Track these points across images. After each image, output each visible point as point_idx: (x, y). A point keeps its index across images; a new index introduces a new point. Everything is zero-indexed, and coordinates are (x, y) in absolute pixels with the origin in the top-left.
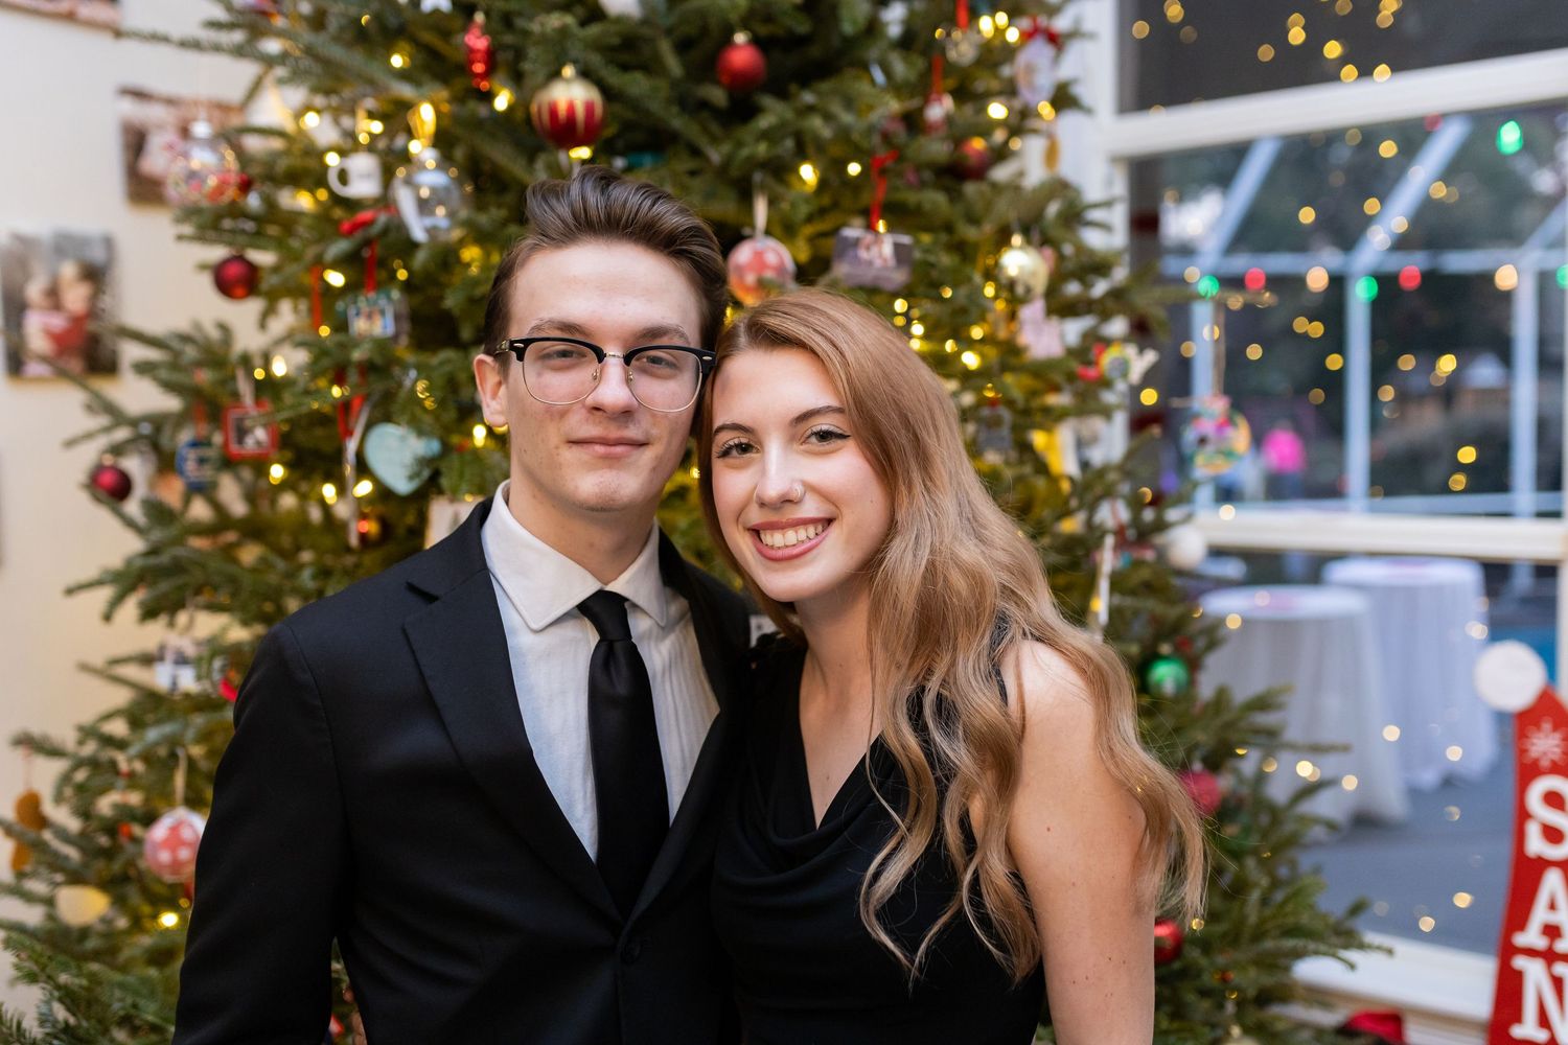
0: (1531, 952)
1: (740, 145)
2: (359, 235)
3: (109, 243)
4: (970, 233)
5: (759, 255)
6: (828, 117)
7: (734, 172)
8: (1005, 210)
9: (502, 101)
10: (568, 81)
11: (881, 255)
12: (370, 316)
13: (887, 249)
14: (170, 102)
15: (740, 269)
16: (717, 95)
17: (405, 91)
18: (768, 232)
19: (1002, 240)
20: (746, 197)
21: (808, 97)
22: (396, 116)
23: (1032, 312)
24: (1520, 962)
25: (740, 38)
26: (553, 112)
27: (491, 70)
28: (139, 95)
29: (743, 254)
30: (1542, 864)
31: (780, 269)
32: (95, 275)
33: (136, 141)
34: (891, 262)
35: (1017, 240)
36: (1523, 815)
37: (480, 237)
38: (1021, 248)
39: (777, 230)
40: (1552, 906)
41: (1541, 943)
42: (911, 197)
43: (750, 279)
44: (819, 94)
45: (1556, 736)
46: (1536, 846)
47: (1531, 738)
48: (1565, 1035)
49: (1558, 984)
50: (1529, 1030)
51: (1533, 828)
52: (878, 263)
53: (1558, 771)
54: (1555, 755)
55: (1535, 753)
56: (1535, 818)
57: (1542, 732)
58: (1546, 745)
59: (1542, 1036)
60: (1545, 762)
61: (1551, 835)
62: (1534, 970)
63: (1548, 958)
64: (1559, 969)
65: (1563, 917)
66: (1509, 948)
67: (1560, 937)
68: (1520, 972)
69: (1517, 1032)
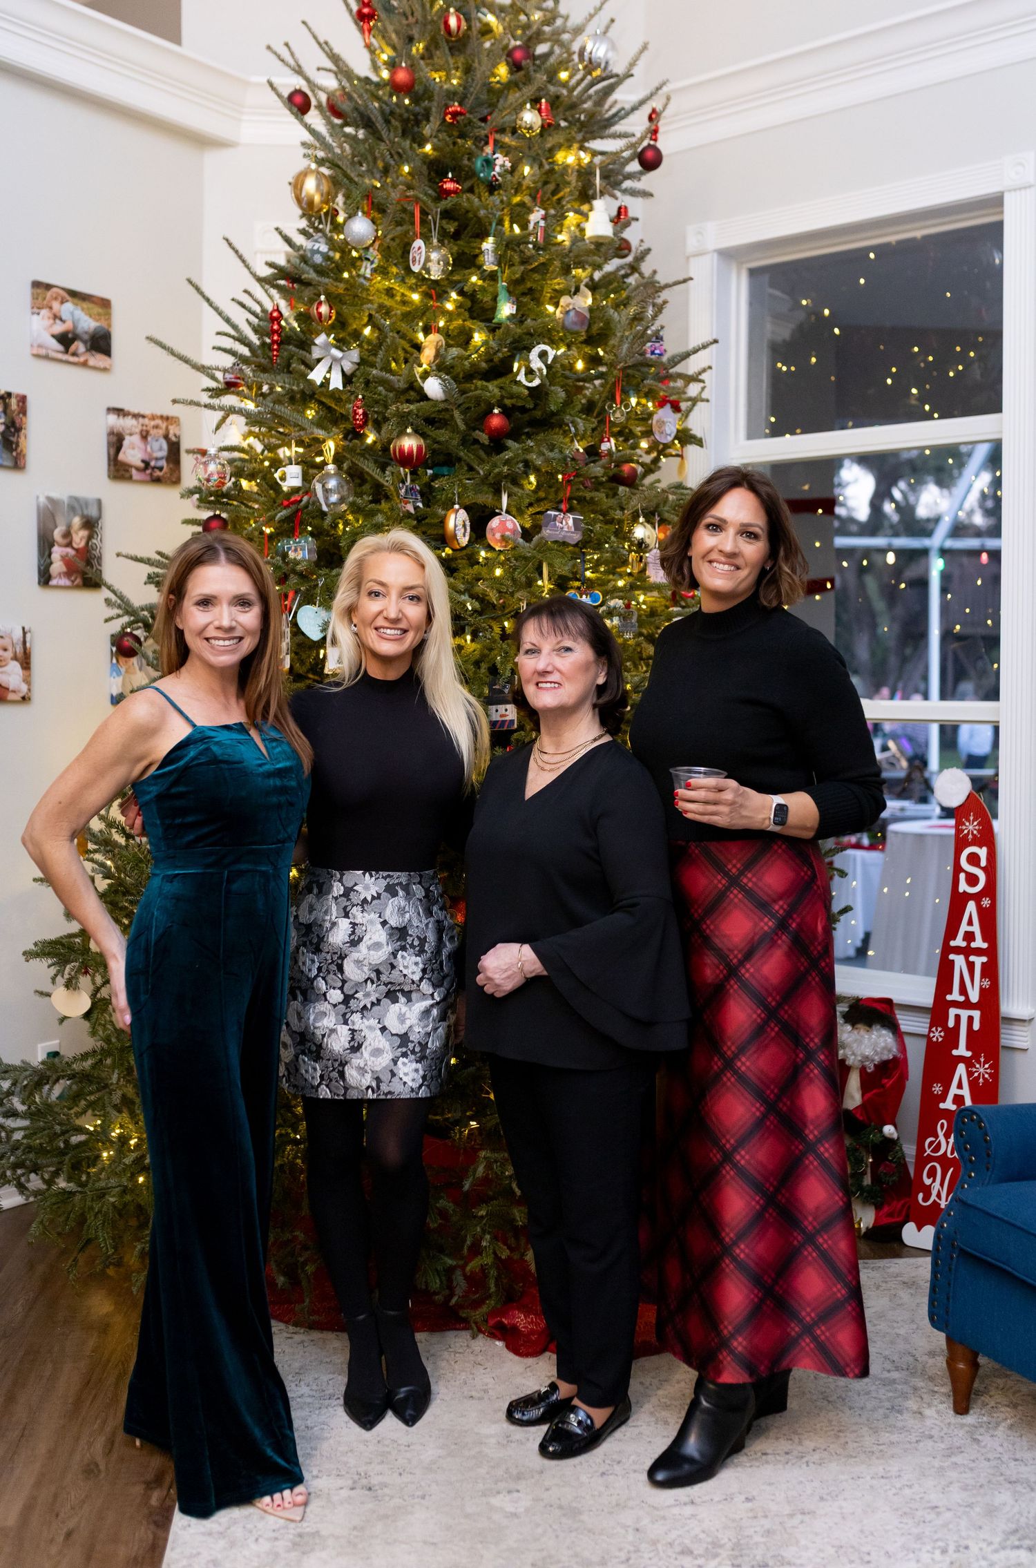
0: (958, 950)
1: (495, 466)
2: (293, 507)
3: (99, 502)
4: (618, 514)
5: (503, 523)
6: (541, 454)
7: (491, 480)
8: (636, 503)
9: (371, 439)
10: (409, 435)
11: (567, 523)
12: (296, 550)
13: (571, 522)
14: (136, 416)
15: (495, 528)
16: (484, 438)
17: (320, 433)
18: (507, 512)
19: (635, 519)
20: (497, 493)
21: (530, 442)
22: (314, 445)
24: (952, 957)
25: (496, 411)
26: (401, 450)
27: (365, 424)
28: (119, 412)
29: (494, 523)
30: (967, 897)
31: (514, 531)
32: (91, 525)
33: (116, 441)
34: (573, 529)
35: (641, 519)
36: (958, 869)
37: (356, 509)
38: (642, 524)
39: (514, 510)
40: (970, 923)
41: (964, 944)
42: (588, 495)
43: (498, 536)
44: (536, 441)
45: (975, 823)
46: (963, 887)
47: (964, 824)
48: (974, 996)
49: (971, 966)
50: (955, 996)
51: (962, 876)
52: (566, 529)
53: (978, 842)
54: (975, 832)
55: (966, 832)
56: (963, 871)
57: (969, 821)
58: (971, 827)
59: (962, 999)
60: (970, 836)
61: (972, 880)
62: (959, 961)
63: (967, 952)
64: (972, 958)
65: (976, 928)
66: (947, 950)
67: (974, 940)
68: (953, 961)
69: (949, 998)
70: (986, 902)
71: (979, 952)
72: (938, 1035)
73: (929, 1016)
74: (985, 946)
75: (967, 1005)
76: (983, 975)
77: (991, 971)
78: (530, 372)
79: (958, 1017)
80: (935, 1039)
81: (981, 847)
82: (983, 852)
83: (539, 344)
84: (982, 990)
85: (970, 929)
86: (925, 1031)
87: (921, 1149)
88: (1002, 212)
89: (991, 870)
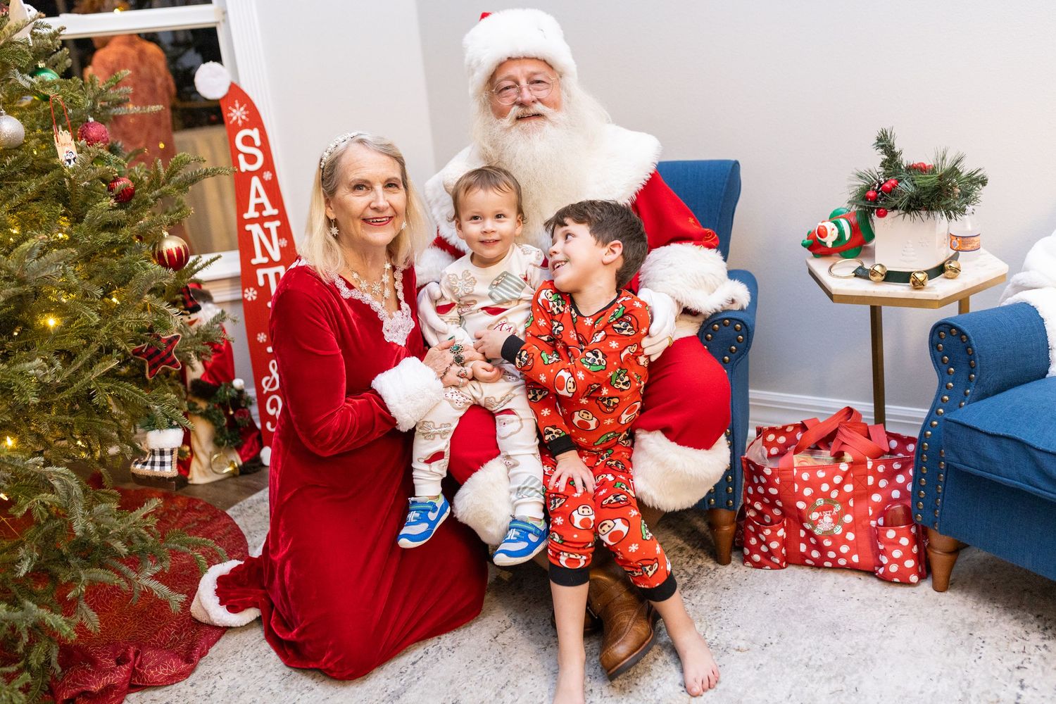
0: (252, 221)
24: (248, 227)
30: (250, 174)
36: (235, 152)
40: (258, 195)
41: (256, 215)
45: (242, 109)
46: (244, 166)
47: (231, 112)
48: (276, 256)
49: (267, 232)
50: (259, 259)
51: (241, 157)
53: (246, 125)
54: (244, 117)
55: (234, 118)
56: (241, 152)
57: (235, 108)
58: (239, 114)
59: (265, 260)
60: (240, 122)
61: (251, 159)
62: (255, 229)
63: (261, 220)
64: (267, 225)
65: (264, 199)
66: (242, 222)
67: (265, 209)
68: (250, 231)
69: (254, 262)
70: (268, 176)
71: (272, 218)
72: (251, 295)
73: (240, 283)
74: (275, 212)
75: (271, 263)
76: (280, 237)
77: (285, 231)
79: (266, 276)
80: (249, 299)
81: (252, 128)
82: (255, 133)
84: (282, 250)
85: (259, 201)
86: (239, 296)
87: (259, 388)
89: (265, 148)
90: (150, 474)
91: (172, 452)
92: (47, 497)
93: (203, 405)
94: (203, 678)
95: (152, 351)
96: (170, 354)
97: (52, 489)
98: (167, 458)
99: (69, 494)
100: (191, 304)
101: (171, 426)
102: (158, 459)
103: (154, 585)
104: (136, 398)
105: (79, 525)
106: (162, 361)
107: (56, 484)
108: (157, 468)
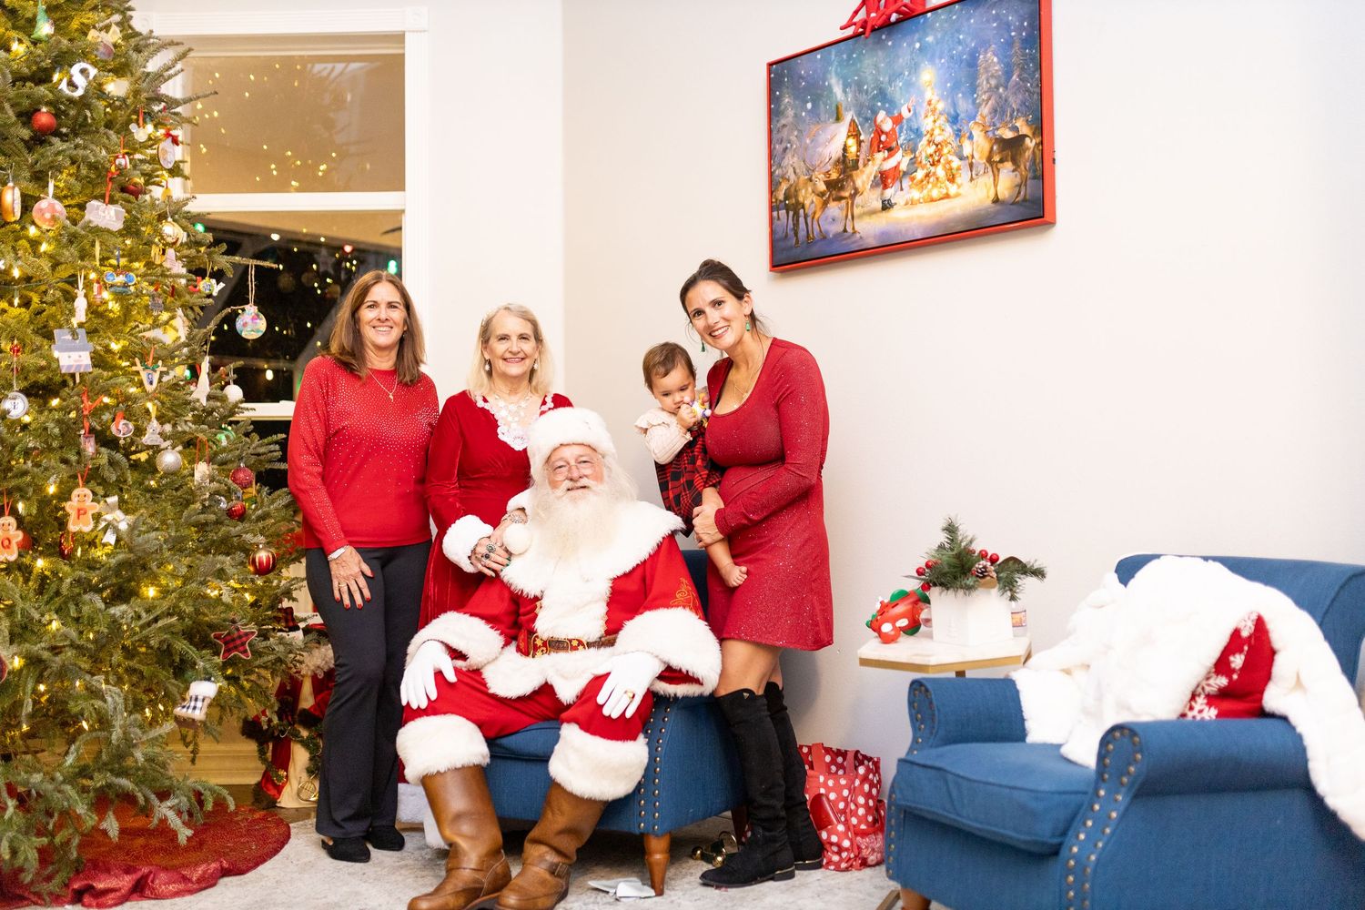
5: (52, 206)
7: (38, 167)
11: (109, 213)
13: (113, 213)
15: (41, 210)
18: (54, 198)
19: (162, 217)
21: (79, 141)
23: (171, 252)
25: (44, 109)
29: (43, 204)
34: (114, 219)
35: (170, 219)
38: (170, 223)
39: (59, 198)
43: (48, 216)
44: (84, 140)
52: (108, 218)
78: (71, 84)
83: (79, 62)
88: (404, 48)
90: (185, 716)
91: (203, 700)
92: (98, 703)
93: (305, 733)
94: (186, 902)
95: (229, 638)
96: (243, 644)
97: (105, 701)
98: (199, 704)
99: (115, 708)
100: (291, 624)
101: (209, 680)
102: (193, 704)
103: (171, 815)
104: (187, 652)
105: (116, 735)
106: (236, 648)
107: (109, 699)
108: (190, 711)
